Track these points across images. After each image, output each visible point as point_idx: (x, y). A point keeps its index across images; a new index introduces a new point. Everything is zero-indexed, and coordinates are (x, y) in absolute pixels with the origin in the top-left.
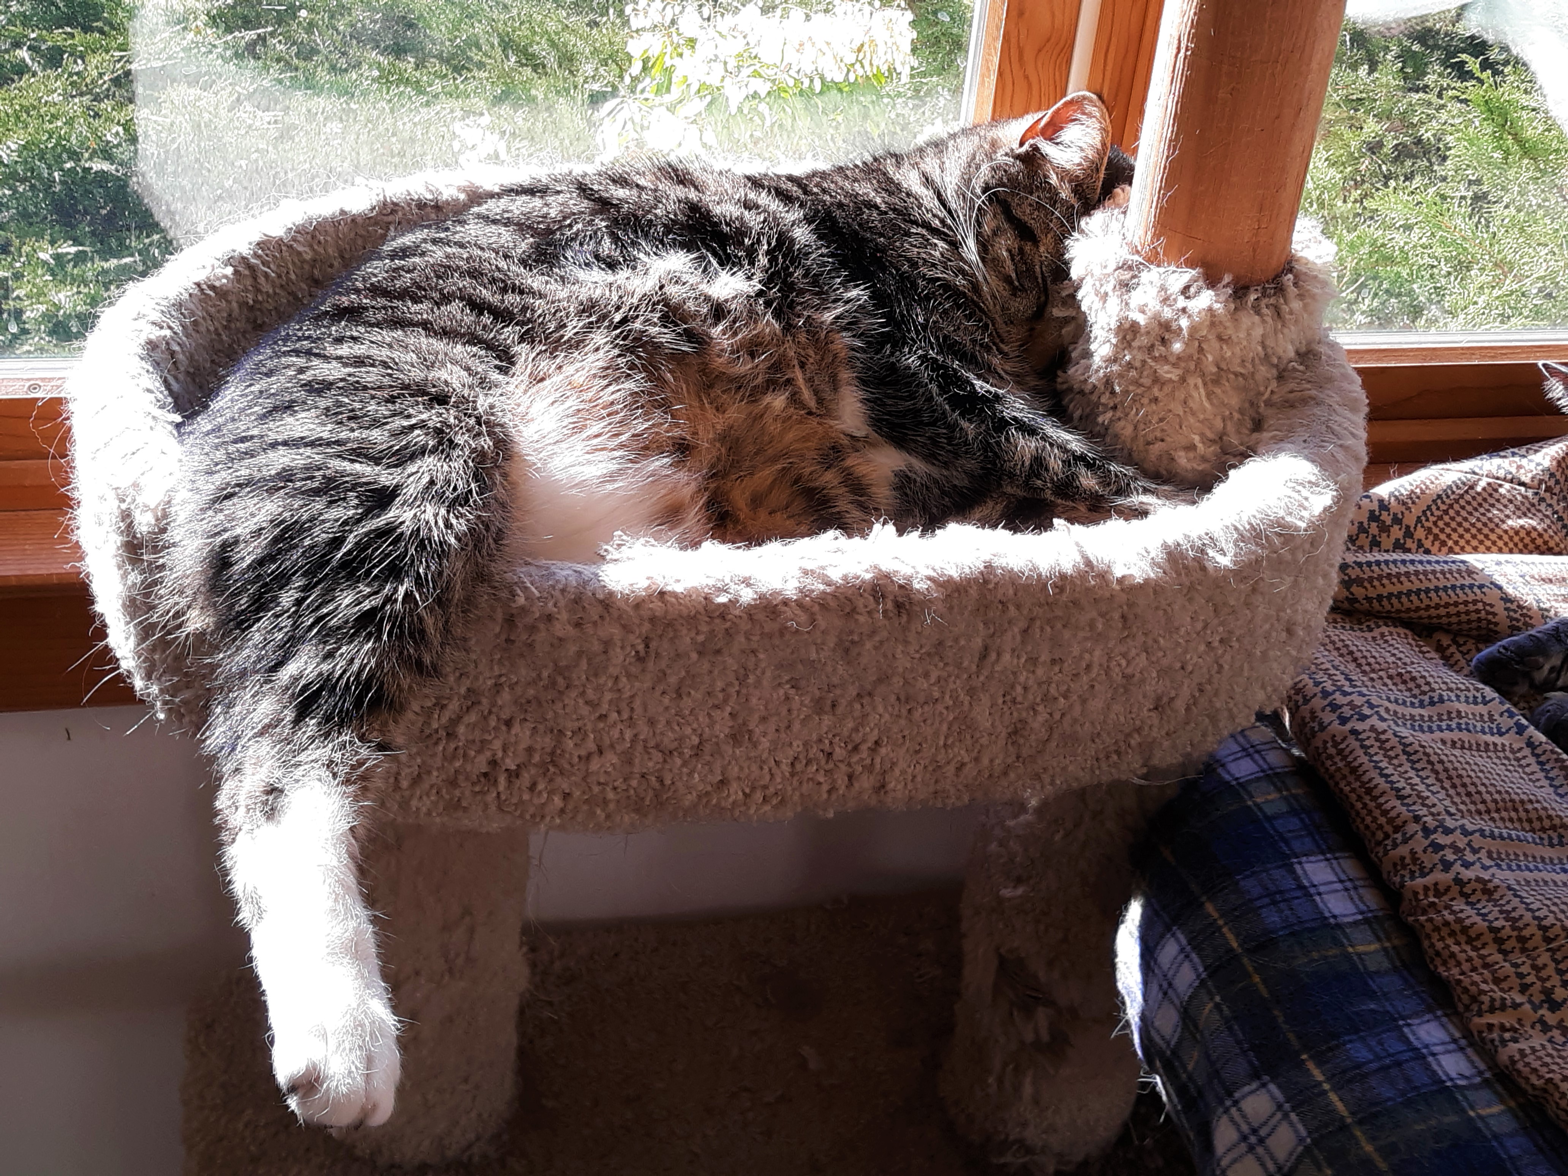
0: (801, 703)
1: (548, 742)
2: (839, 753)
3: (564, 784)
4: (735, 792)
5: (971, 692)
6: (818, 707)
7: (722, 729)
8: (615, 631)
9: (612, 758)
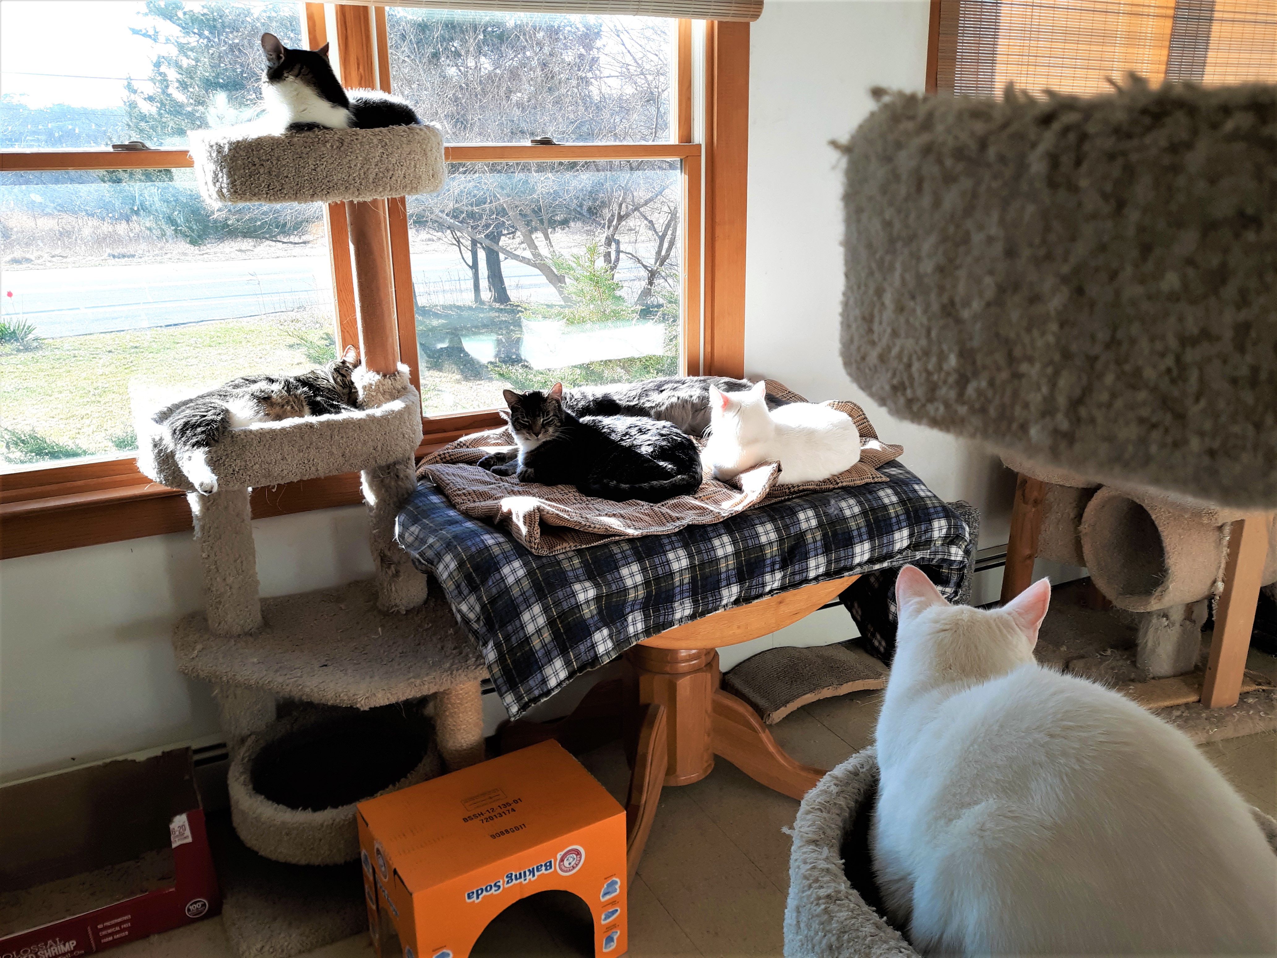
0: (295, 450)
1: (243, 463)
2: (306, 462)
3: (249, 473)
4: (285, 472)
5: (331, 445)
6: (299, 451)
7: (279, 457)
8: (253, 436)
9: (257, 466)
